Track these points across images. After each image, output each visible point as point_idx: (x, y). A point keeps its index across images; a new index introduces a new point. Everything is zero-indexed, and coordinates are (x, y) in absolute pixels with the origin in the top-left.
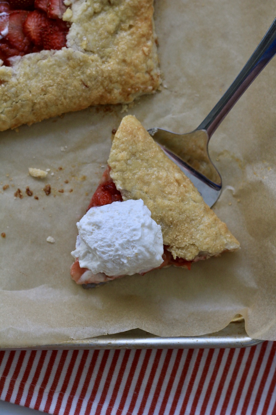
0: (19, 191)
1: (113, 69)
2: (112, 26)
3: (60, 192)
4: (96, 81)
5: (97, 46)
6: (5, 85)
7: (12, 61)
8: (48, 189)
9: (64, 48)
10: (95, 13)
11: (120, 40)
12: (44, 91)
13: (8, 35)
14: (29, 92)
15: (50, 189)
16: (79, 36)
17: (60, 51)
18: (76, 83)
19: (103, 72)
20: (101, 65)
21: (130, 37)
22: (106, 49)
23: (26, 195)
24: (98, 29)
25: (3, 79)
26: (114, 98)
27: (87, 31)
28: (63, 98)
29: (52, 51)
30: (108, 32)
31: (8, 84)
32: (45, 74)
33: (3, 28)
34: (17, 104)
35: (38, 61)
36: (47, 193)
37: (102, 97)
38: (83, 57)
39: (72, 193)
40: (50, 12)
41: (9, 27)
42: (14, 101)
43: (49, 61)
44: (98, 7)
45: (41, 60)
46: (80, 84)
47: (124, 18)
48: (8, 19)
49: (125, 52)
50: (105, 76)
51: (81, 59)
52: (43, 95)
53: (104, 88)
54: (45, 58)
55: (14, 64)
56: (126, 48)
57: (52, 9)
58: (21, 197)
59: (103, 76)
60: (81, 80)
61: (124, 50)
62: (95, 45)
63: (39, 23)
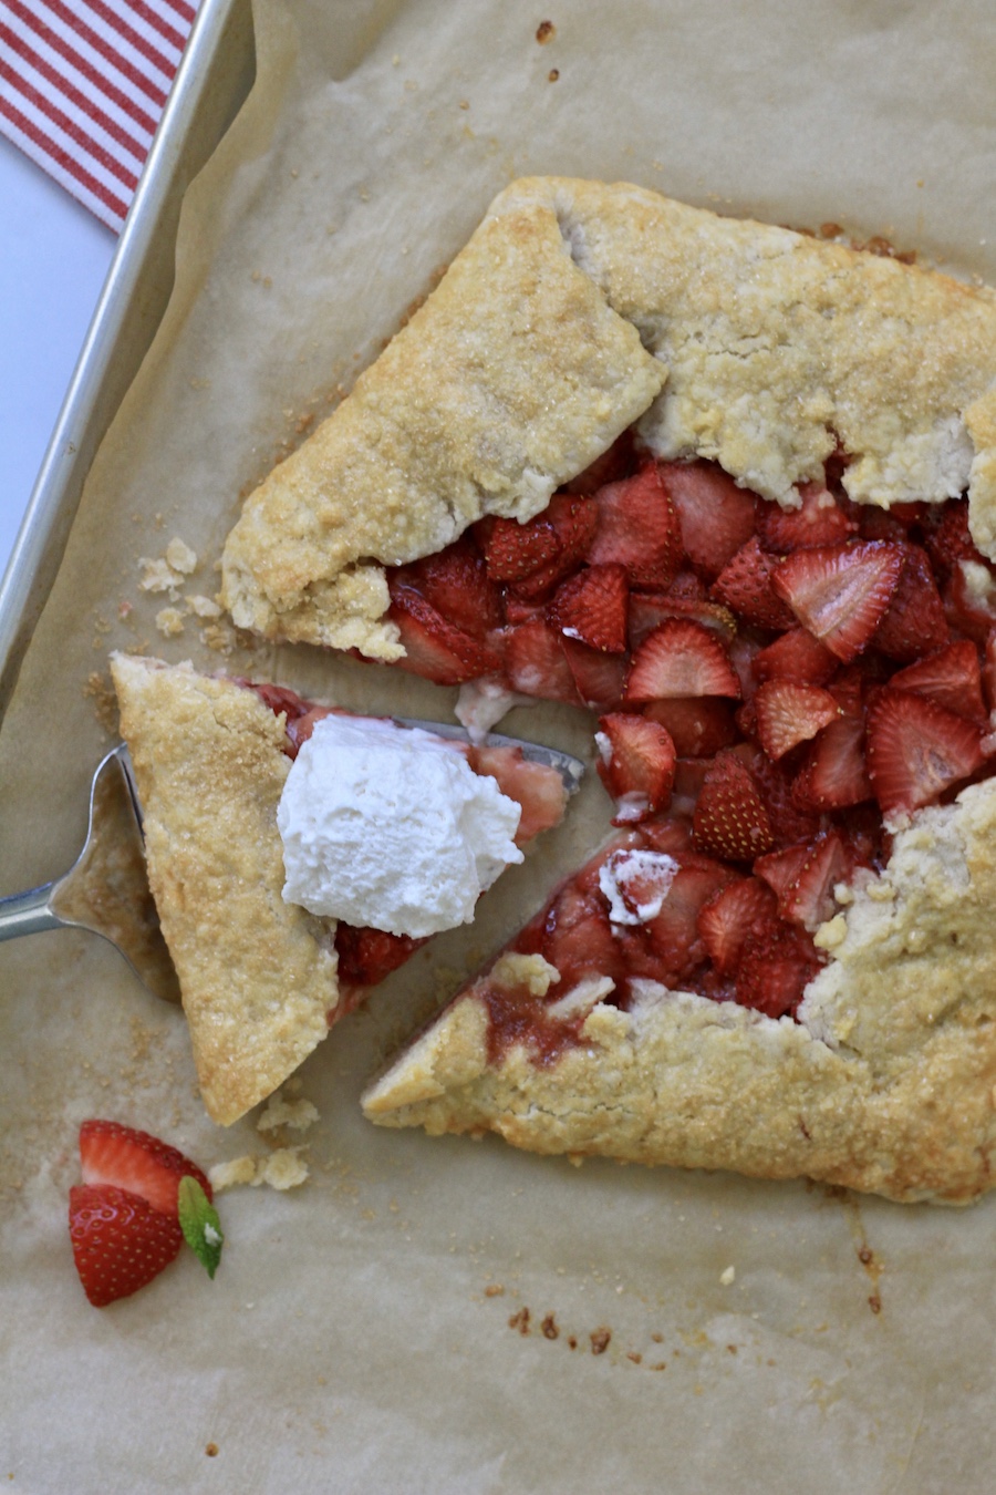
0: (526, 1316)
1: (895, 1117)
2: (936, 1002)
3: (632, 1358)
4: (837, 1131)
5: (876, 1041)
6: (598, 1057)
7: (638, 991)
8: (601, 1339)
9: (787, 1021)
10: (905, 954)
11: (941, 1047)
12: (692, 1108)
13: (653, 923)
14: (652, 1095)
15: (608, 1340)
16: (839, 1002)
17: (775, 1023)
18: (784, 1119)
19: (863, 1115)
20: (867, 1096)
21: (970, 1048)
22: (895, 1058)
23: (540, 1331)
24: (896, 999)
25: (597, 1038)
26: (867, 1184)
27: (865, 994)
28: (733, 1142)
29: (755, 1013)
30: (918, 1016)
31: (605, 1055)
32: (710, 1067)
33: (647, 898)
34: (609, 1113)
35: (708, 1024)
36: (597, 1348)
37: (837, 1170)
38: (830, 1063)
39: (660, 1373)
40: (788, 906)
41: (665, 901)
42: (603, 1104)
43: (735, 1038)
44: (917, 943)
45: (716, 1024)
46: (792, 1125)
47: (973, 993)
48: (671, 879)
49: (943, 1086)
50: (865, 1126)
51: (821, 1067)
52: (687, 1117)
53: (850, 1152)
54: (726, 1023)
55: (640, 1002)
56: (950, 1074)
57: (798, 900)
58: (525, 1331)
59: (858, 1126)
60: (799, 1117)
61: (941, 1079)
62: (872, 1039)
63: (748, 918)
